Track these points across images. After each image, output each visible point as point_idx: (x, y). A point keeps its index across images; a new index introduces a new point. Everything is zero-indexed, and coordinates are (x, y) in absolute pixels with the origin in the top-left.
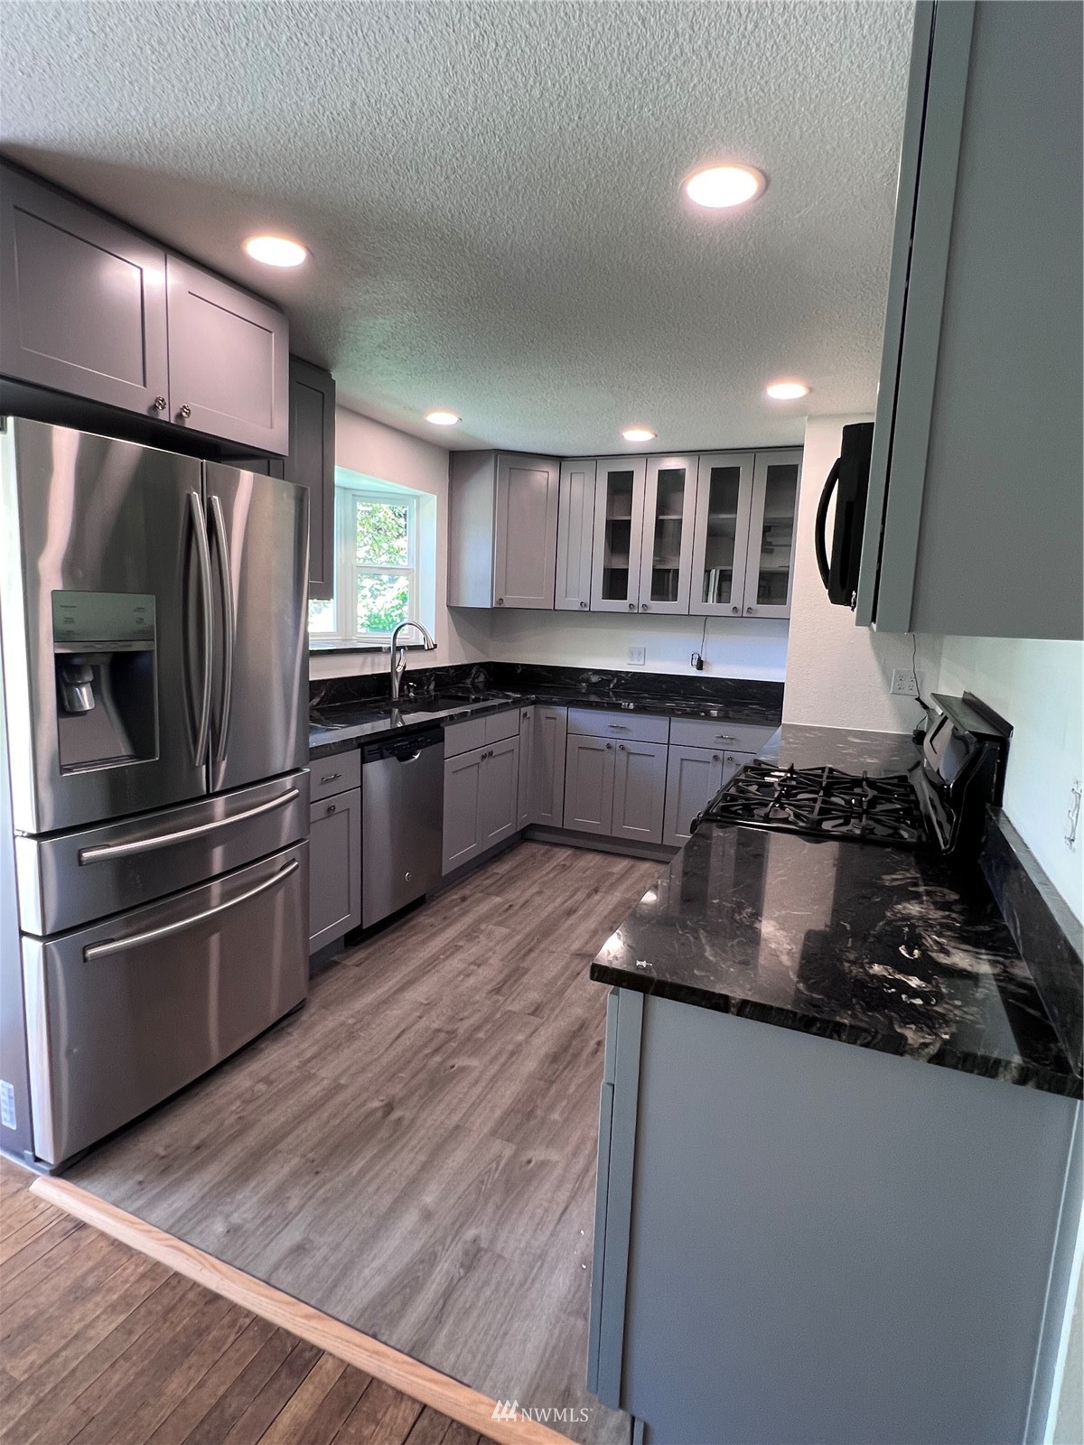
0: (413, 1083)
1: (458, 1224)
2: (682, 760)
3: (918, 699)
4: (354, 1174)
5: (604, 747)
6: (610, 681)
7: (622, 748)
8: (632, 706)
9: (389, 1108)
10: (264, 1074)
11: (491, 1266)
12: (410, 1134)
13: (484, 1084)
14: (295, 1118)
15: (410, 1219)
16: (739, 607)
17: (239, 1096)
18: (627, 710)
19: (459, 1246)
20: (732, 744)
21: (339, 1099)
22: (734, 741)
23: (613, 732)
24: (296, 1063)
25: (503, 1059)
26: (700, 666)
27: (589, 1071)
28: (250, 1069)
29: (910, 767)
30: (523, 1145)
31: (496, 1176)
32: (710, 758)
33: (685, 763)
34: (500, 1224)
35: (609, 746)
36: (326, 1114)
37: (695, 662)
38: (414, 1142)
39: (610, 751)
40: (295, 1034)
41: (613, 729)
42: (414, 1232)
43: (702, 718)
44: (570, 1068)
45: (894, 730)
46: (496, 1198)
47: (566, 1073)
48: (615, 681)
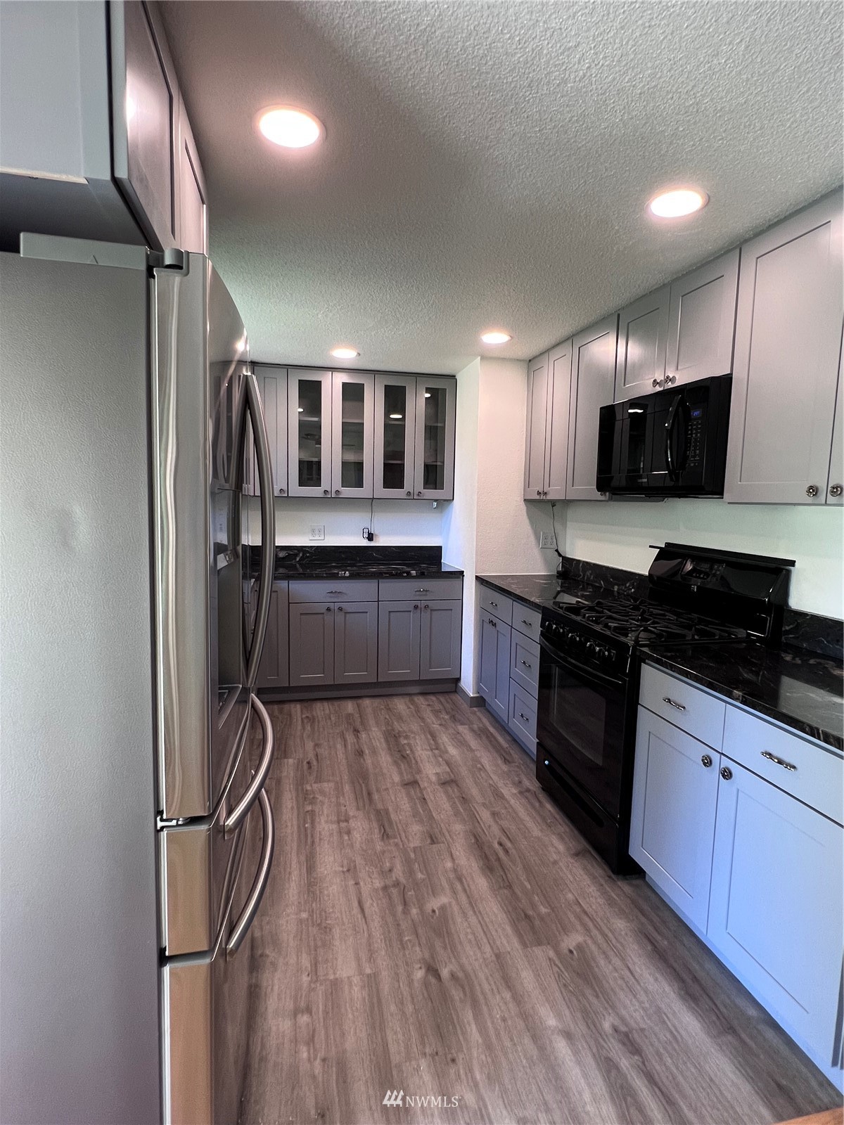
0: (423, 940)
1: (592, 1027)
2: (390, 612)
3: (557, 551)
4: (480, 1041)
5: (324, 610)
6: (296, 555)
7: (340, 609)
8: (347, 574)
9: (433, 971)
10: (290, 1005)
11: (647, 1041)
12: (476, 983)
13: (471, 912)
14: (374, 1028)
15: (561, 1047)
16: (412, 492)
17: (295, 1041)
18: (344, 578)
19: (612, 1040)
20: (426, 595)
21: (386, 988)
22: (428, 593)
23: (331, 597)
24: (305, 979)
25: (459, 887)
26: (370, 537)
27: (520, 866)
28: (271, 1009)
29: (554, 596)
30: (555, 944)
31: (567, 975)
32: (411, 608)
33: (392, 614)
34: (613, 1007)
35: (329, 609)
36: (393, 1008)
37: (366, 535)
38: (486, 987)
39: (329, 613)
40: (267, 952)
41: (331, 595)
42: (576, 1053)
43: (405, 577)
44: (506, 871)
45: (542, 571)
46: (588, 992)
47: (509, 875)
48: (301, 555)
